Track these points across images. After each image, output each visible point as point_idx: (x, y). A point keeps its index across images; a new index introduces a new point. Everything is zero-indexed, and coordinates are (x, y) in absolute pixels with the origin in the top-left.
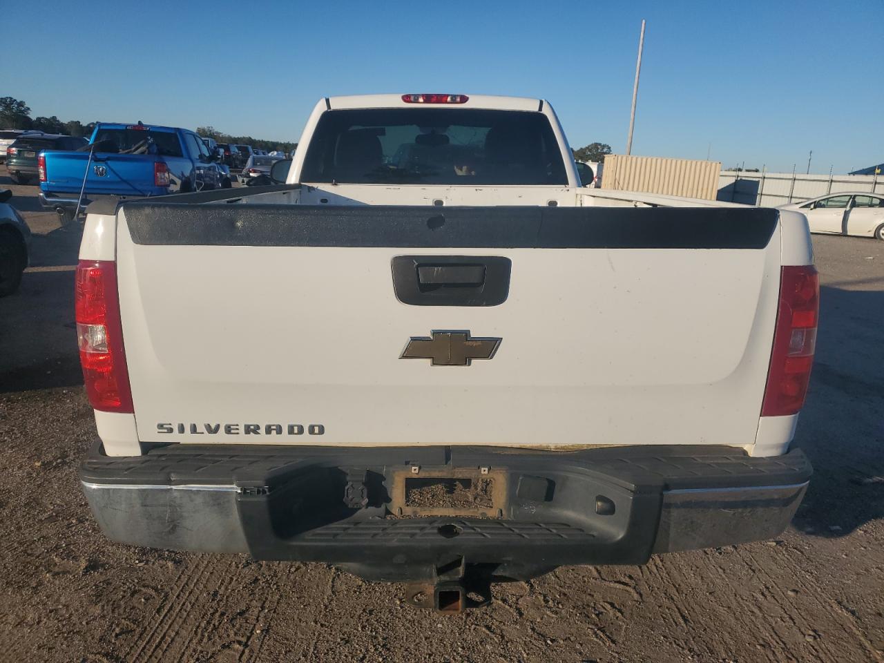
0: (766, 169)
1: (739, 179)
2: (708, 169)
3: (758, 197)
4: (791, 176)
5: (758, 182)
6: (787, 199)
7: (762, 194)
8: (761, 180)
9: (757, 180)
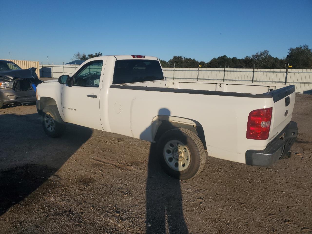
0: (53, 64)
1: (43, 67)
2: (35, 64)
3: (52, 73)
4: (62, 66)
5: (51, 68)
6: (63, 73)
7: (53, 72)
8: (52, 68)
9: (50, 67)
